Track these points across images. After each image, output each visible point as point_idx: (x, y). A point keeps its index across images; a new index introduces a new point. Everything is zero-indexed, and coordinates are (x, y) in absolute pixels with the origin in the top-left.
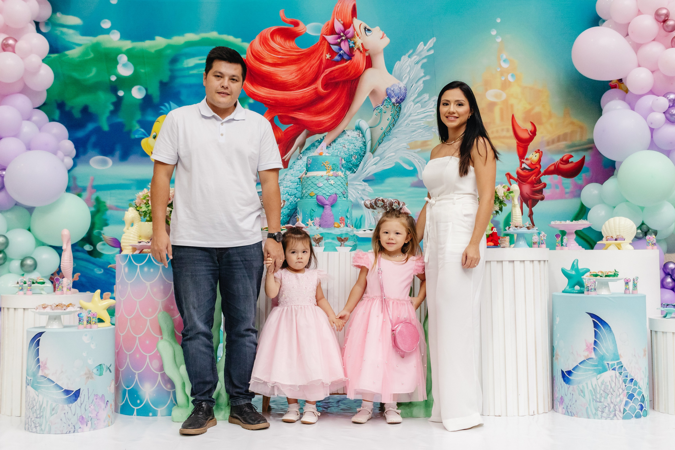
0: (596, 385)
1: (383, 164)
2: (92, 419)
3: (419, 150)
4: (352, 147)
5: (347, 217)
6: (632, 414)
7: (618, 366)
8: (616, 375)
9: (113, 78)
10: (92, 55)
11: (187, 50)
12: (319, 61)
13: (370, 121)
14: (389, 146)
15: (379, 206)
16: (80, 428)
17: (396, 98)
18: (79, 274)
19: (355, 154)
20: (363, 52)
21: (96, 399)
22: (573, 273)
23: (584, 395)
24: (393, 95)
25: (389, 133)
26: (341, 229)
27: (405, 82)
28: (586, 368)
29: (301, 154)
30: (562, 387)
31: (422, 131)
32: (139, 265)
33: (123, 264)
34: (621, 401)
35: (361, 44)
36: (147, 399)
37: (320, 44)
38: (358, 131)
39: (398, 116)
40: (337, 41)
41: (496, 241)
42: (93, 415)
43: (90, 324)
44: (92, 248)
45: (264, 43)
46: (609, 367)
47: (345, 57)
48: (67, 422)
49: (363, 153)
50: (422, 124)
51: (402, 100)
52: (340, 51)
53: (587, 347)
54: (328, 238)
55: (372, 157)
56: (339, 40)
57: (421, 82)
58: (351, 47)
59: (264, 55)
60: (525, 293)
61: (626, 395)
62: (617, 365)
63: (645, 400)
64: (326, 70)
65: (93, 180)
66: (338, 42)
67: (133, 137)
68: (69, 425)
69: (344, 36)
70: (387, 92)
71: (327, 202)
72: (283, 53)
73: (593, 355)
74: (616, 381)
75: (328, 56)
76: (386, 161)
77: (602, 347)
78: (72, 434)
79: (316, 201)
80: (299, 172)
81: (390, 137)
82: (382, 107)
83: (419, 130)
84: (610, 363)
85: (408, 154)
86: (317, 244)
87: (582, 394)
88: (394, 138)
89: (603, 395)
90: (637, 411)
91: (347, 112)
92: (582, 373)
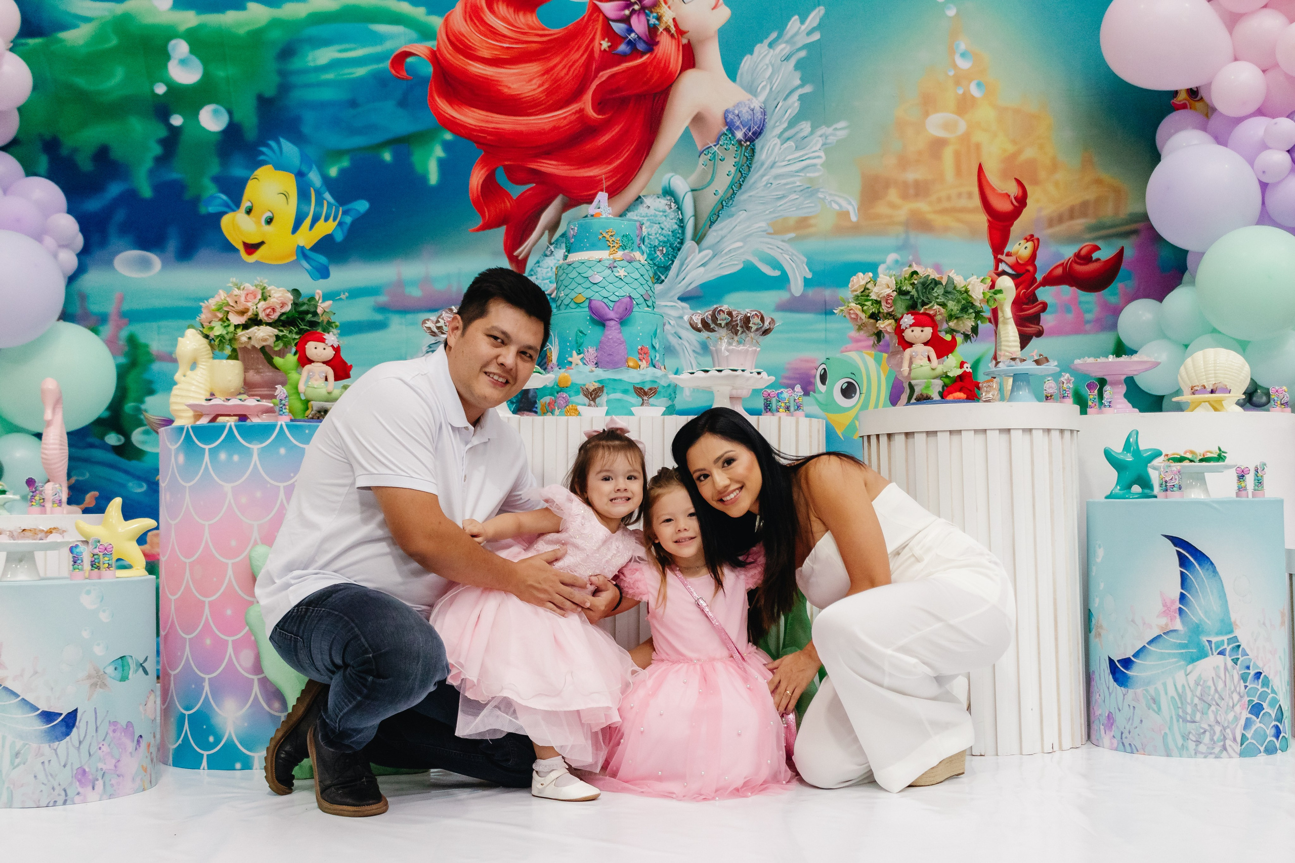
0: (1183, 686)
1: (720, 264)
2: (106, 774)
3: (792, 235)
4: (655, 229)
5: (654, 347)
6: (1259, 747)
7: (1231, 646)
8: (1225, 664)
9: (161, 89)
10: (114, 42)
11: (313, 31)
12: (585, 56)
13: (693, 177)
14: (731, 228)
15: (721, 324)
16: (78, 794)
17: (744, 131)
18: (96, 493)
19: (661, 244)
20: (676, 37)
21: (114, 731)
22: (1129, 458)
23: (1159, 709)
24: (738, 123)
25: (731, 201)
26: (642, 372)
27: (762, 97)
28: (1162, 651)
29: (551, 244)
30: (1110, 694)
31: (798, 196)
32: (207, 447)
33: (173, 447)
34: (1236, 719)
35: (671, 21)
36: (230, 733)
37: (589, 20)
38: (669, 198)
39: (749, 168)
40: (623, 13)
41: (970, 391)
42: (108, 766)
43: (99, 569)
44: (123, 439)
45: (474, 18)
46: (1211, 648)
47: (641, 46)
48: (49, 781)
49: (679, 243)
50: (798, 184)
51: (758, 134)
52: (629, 35)
53: (1166, 608)
54: (614, 390)
55: (697, 251)
56: (627, 12)
57: (795, 96)
58: (652, 26)
59: (473, 42)
60: (1034, 497)
61: (1247, 706)
62: (1228, 644)
63: (1284, 717)
64: (601, 74)
65: (121, 299)
66: (625, 15)
67: (204, 210)
68: (53, 789)
69: (638, 5)
70: (725, 118)
71: (612, 315)
72: (512, 38)
73: (1178, 625)
74: (1225, 678)
75: (605, 45)
76: (725, 258)
77: (1196, 607)
78: (60, 808)
79: (589, 313)
80: (547, 281)
81: (733, 209)
82: (716, 149)
83: (792, 196)
84: (1214, 639)
85: (771, 244)
86: (592, 403)
87: (1154, 706)
88: (741, 212)
89: (1198, 708)
90: (1269, 739)
91: (644, 161)
92: (1152, 663)
